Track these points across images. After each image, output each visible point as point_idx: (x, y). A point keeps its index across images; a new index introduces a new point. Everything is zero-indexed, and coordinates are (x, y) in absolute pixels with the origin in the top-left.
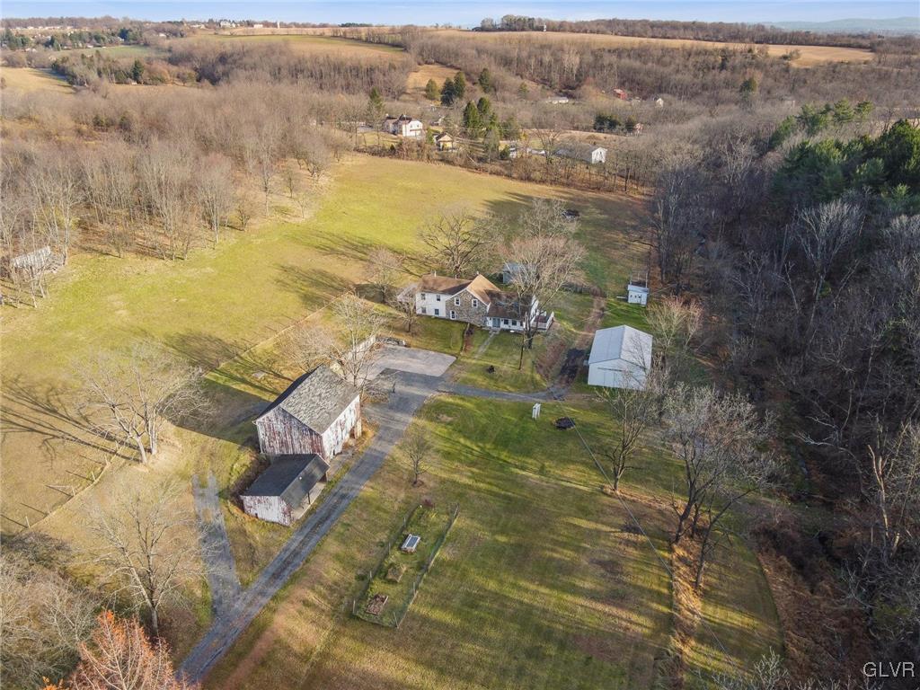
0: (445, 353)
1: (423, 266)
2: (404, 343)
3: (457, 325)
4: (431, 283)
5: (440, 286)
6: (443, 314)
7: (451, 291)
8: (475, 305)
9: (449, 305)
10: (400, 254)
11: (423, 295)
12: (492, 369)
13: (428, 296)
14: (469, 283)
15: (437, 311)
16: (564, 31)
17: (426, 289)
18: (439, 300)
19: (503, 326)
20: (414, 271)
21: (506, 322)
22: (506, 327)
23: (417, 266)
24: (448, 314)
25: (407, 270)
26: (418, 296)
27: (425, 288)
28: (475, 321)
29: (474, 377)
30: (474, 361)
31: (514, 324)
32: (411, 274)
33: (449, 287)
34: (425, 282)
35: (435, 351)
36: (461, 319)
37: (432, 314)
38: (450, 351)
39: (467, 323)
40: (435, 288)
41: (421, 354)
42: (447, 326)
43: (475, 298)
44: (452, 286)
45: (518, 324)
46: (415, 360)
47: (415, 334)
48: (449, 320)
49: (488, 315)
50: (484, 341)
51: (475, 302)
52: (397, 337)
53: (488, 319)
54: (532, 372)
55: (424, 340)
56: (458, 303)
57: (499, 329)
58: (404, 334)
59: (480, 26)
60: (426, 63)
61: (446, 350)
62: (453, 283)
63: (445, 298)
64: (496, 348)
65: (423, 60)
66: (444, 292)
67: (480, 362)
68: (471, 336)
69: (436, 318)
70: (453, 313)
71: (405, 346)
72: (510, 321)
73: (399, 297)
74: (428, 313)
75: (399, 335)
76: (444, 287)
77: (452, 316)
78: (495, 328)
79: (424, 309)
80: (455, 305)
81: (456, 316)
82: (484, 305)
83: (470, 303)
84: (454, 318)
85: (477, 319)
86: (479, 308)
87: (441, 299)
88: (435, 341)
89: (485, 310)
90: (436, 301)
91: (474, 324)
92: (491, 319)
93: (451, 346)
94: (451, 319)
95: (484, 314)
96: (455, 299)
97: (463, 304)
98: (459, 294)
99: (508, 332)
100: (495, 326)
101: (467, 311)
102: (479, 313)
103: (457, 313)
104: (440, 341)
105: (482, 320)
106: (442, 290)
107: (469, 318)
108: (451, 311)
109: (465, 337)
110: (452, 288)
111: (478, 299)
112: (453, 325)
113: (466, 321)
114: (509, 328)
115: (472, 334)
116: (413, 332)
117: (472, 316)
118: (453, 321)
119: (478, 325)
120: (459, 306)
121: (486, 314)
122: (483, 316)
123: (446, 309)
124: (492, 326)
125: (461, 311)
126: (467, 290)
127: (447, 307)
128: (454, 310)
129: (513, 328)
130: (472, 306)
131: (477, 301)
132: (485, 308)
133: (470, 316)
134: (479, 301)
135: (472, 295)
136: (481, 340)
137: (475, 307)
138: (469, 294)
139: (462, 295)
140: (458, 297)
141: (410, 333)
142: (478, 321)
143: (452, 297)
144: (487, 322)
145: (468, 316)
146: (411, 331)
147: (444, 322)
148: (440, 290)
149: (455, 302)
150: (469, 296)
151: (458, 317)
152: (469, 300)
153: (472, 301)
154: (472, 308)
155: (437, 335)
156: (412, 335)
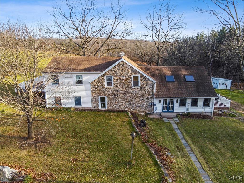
3: (113, 116)
5: (79, 65)
6: (87, 103)
7: (98, 68)
8: (136, 84)
9: (97, 87)
15: (78, 101)
18: (80, 82)
19: (178, 109)
21: (183, 104)
22: (183, 110)
24: (94, 102)
31: (195, 103)
33: (92, 65)
36: (114, 107)
37: (71, 104)
39: (125, 112)
40: (73, 66)
43: (136, 72)
44: (95, 63)
45: (201, 102)
48: (97, 110)
50: (173, 135)
51: (136, 78)
53: (156, 101)
56: (109, 84)
62: (97, 61)
66: (88, 70)
68: (147, 130)
69: (77, 110)
70: (103, 99)
72: (189, 101)
74: (64, 105)
77: (101, 104)
78: (168, 114)
79: (58, 100)
80: (106, 86)
81: (108, 103)
82: (150, 80)
83: (128, 81)
84: (104, 106)
85: (139, 105)
86: (143, 87)
87: (83, 81)
88: (86, 151)
89: (151, 89)
90: (76, 84)
91: (136, 112)
92: (160, 102)
93: (132, 161)
94: (100, 108)
95: (149, 95)
96: (105, 77)
97: (117, 84)
98: (111, 70)
99: (188, 115)
100: (167, 111)
101: (125, 94)
102: (142, 96)
103: (109, 98)
104: (98, 150)
105: (147, 104)
106: (84, 68)
107: (127, 104)
108: (99, 97)
109: (139, 133)
110: (98, 65)
111: (140, 73)
112: (106, 116)
113: (124, 108)
114: (187, 112)
115: (145, 126)
116: (38, 138)
117: (132, 100)
118: (104, 111)
119: (142, 114)
120: (112, 87)
121: (152, 95)
122: (148, 99)
123: (92, 95)
124: (163, 111)
125: (116, 95)
126: (122, 61)
127: (94, 92)
128: (105, 95)
129: (193, 110)
130: (133, 85)
131: (139, 76)
132: (151, 86)
133: (129, 101)
134: (142, 76)
135: (131, 67)
136: (168, 136)
137: (137, 87)
138: (126, 67)
139: (115, 71)
140: (110, 74)
141: (31, 142)
142: (141, 106)
143: (100, 75)
144: (155, 107)
145: (126, 101)
146: (33, 136)
147: (91, 115)
148: (81, 68)
149: (105, 83)
150: (127, 70)
151: (111, 105)
152: (127, 77)
153: (132, 77)
154: (131, 88)
155: (87, 137)
156: (36, 146)
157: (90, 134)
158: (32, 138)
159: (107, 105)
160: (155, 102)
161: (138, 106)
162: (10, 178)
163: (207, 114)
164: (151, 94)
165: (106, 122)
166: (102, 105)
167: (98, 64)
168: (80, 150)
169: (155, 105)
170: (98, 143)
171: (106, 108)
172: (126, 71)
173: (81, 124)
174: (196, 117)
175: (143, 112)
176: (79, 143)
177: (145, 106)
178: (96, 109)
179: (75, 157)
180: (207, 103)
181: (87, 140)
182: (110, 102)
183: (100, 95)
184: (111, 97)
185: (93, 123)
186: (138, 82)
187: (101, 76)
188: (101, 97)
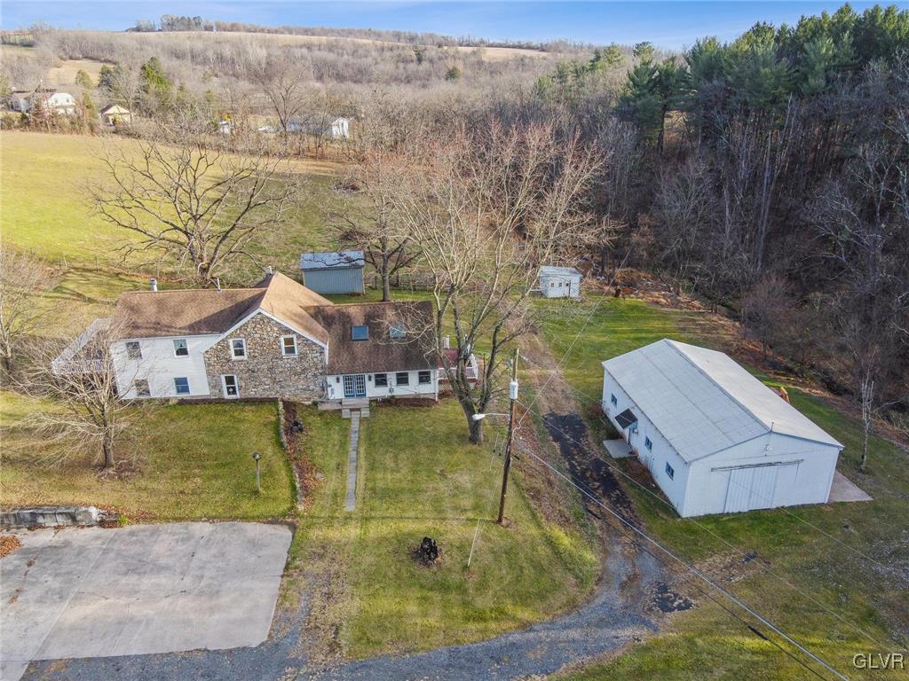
0: (245, 518)
1: (116, 282)
2: (95, 513)
3: (249, 413)
4: (150, 312)
5: (177, 314)
6: (200, 387)
7: (216, 323)
8: (290, 350)
9: (216, 359)
10: (52, 263)
11: (136, 346)
12: (427, 551)
13: (146, 346)
14: (261, 296)
15: (182, 384)
16: (238, 30)
17: (138, 331)
18: (182, 351)
19: (373, 391)
20: (94, 292)
21: (381, 381)
22: (382, 392)
23: (100, 284)
24: (214, 386)
25: (79, 295)
26: (118, 352)
27: (136, 327)
28: (295, 390)
29: (386, 604)
30: (353, 531)
31: (403, 380)
32: (90, 301)
33: (205, 315)
34: (133, 309)
35: (210, 519)
36: (252, 393)
37: (169, 392)
38: (262, 509)
39: (274, 401)
40: (166, 320)
41: (165, 541)
42: (222, 421)
43: (288, 331)
44: (211, 309)
45: (414, 379)
46: (147, 582)
47: (125, 471)
48: (221, 401)
49: (331, 370)
50: (343, 444)
51: (289, 341)
52: (67, 497)
53: (331, 380)
54: (539, 526)
55: (161, 485)
56: (239, 353)
57: (365, 401)
58: (89, 479)
59: (135, 27)
60: (71, 58)
61: (246, 506)
62: (214, 303)
63: (201, 345)
64: (390, 463)
65: (66, 54)
66: (196, 329)
67: (376, 530)
68: (303, 438)
69: (182, 402)
70: (230, 380)
71: (102, 524)
72: (392, 377)
73: (57, 366)
74: (155, 393)
75: (72, 487)
76: (191, 316)
77: (228, 388)
78: (354, 401)
79: (141, 385)
80: (234, 358)
81: (240, 387)
82: (315, 344)
83: (275, 347)
84: (234, 392)
85: (300, 387)
86: (303, 356)
87: (188, 350)
88: (198, 480)
89: (319, 358)
90: (176, 356)
91: (296, 399)
92: (338, 380)
93: (260, 489)
94: (226, 396)
95: (316, 369)
96: (231, 342)
97: (254, 352)
98: (240, 328)
99: (390, 402)
100: (353, 396)
101: (271, 369)
102: (304, 370)
103: (241, 379)
104: (216, 477)
105: (315, 385)
106: (187, 324)
107: (277, 387)
108: (223, 377)
109: (286, 445)
110: (216, 314)
111: (294, 333)
112: (236, 414)
113: (272, 395)
114: (390, 394)
115: (301, 430)
116: (121, 465)
117: (286, 380)
118: (234, 401)
119: (307, 403)
120: (245, 358)
121: (322, 368)
122: (315, 376)
123: (208, 374)
124: (346, 396)
125: (253, 372)
126: (260, 313)
127: (211, 368)
128: (232, 373)
129: (401, 391)
130: (284, 353)
131: (294, 337)
132: (318, 354)
133: (280, 381)
134: (299, 337)
135: (277, 323)
136: (334, 445)
137: (292, 356)
138: (269, 322)
139: (249, 330)
140: (238, 336)
141: (111, 471)
142: (304, 390)
143: (220, 339)
144: (329, 389)
145: (274, 381)
146: (113, 462)
147: (208, 413)
148: (182, 325)
149: (232, 352)
150: (271, 327)
151: (246, 389)
152: (272, 339)
153: (282, 339)
154: (282, 359)
155: (200, 457)
156: (120, 478)
157: (205, 451)
158: (112, 466)
159: (240, 389)
160: (328, 381)
161: (298, 389)
162: (98, 519)
163: (426, 396)
164: (319, 367)
165: (233, 427)
166: (231, 390)
167: (216, 312)
168: (188, 478)
169: (330, 386)
170: (217, 466)
171: (238, 396)
172: (269, 329)
173: (189, 435)
174: (405, 405)
175: (308, 399)
176: (186, 468)
177: (311, 387)
178: (219, 399)
179: (181, 489)
180: (424, 378)
181: (199, 463)
182: (243, 384)
183: (223, 373)
184: (245, 376)
185: (210, 430)
186: (293, 348)
187: (223, 340)
188: (226, 377)
